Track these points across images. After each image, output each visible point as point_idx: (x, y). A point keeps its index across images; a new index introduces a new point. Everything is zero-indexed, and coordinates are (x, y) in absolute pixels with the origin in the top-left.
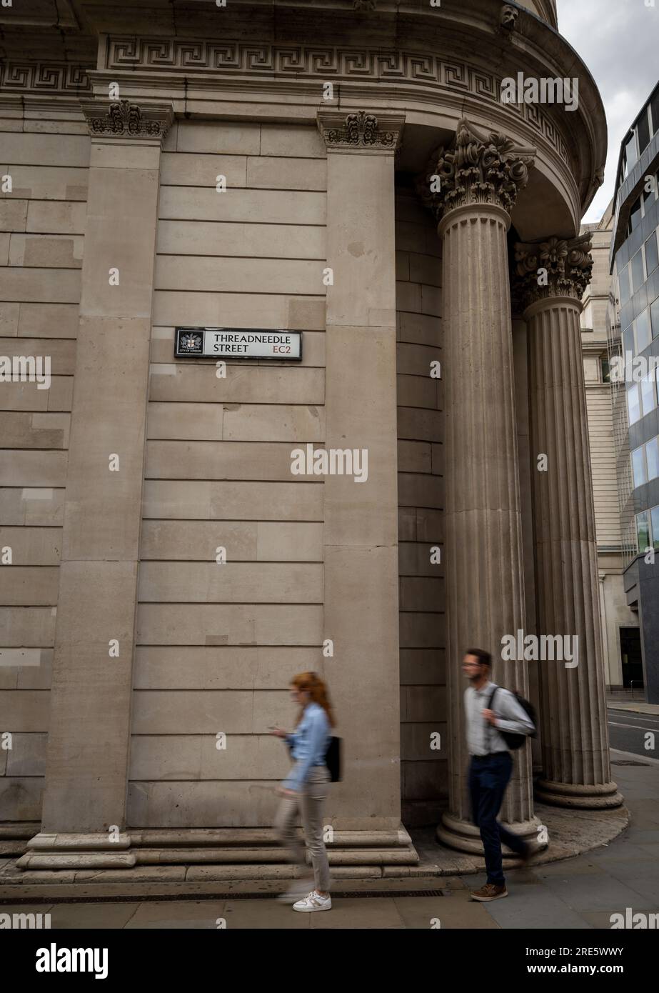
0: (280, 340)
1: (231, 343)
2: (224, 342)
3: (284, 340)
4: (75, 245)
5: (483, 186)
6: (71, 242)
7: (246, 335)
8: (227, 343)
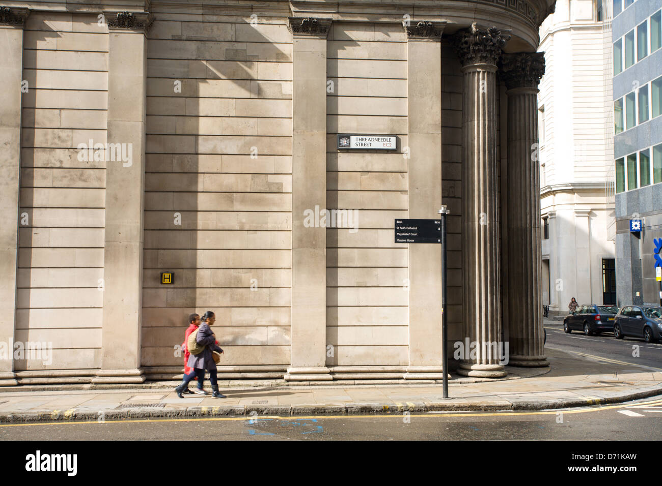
0: (387, 140)
1: (363, 142)
2: (360, 142)
3: (388, 140)
4: (282, 86)
5: (484, 55)
6: (280, 84)
7: (370, 137)
8: (362, 142)
